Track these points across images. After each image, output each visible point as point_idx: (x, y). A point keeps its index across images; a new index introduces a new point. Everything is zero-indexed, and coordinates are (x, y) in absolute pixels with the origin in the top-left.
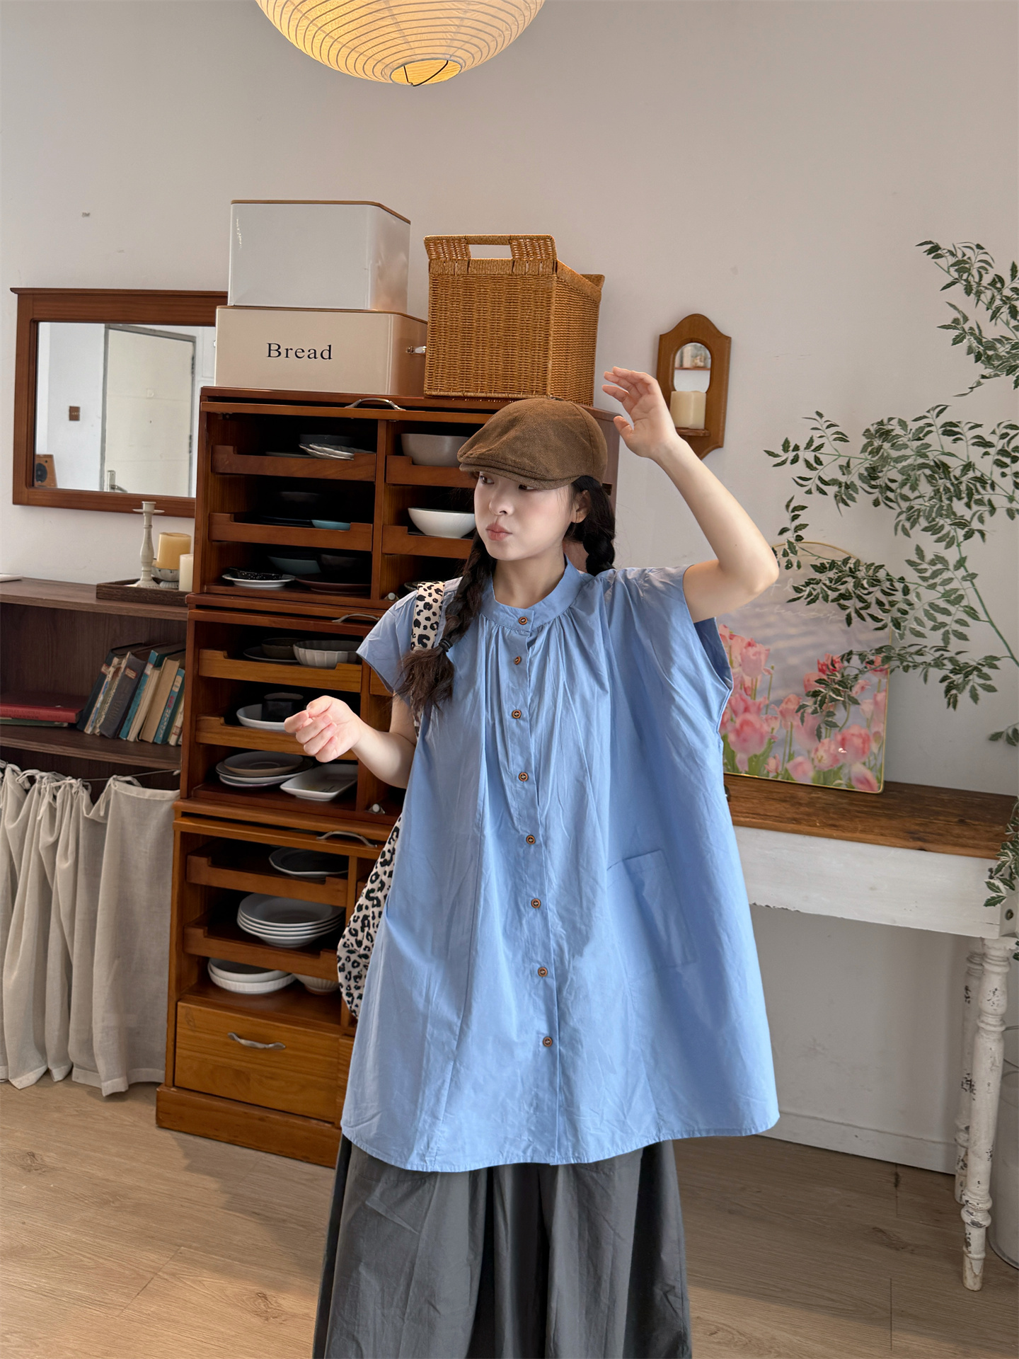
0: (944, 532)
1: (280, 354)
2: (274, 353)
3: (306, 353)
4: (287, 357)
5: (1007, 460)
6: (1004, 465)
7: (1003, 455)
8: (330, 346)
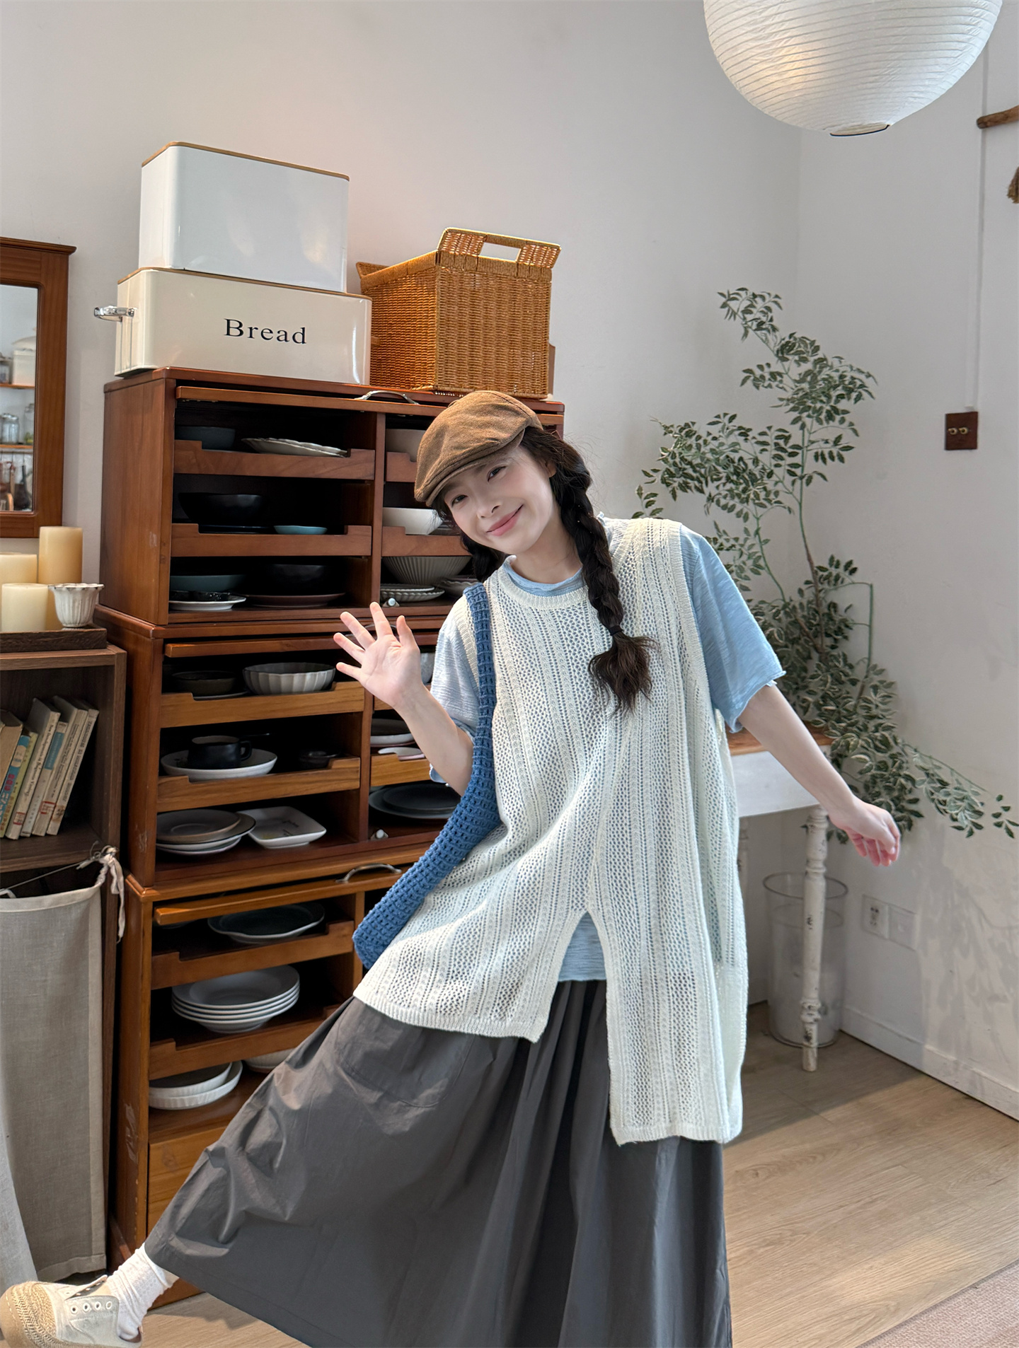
0: (737, 509)
1: (242, 333)
2: (234, 332)
3: (275, 335)
4: (251, 337)
5: (783, 454)
6: (781, 458)
7: (782, 451)
8: (303, 329)
